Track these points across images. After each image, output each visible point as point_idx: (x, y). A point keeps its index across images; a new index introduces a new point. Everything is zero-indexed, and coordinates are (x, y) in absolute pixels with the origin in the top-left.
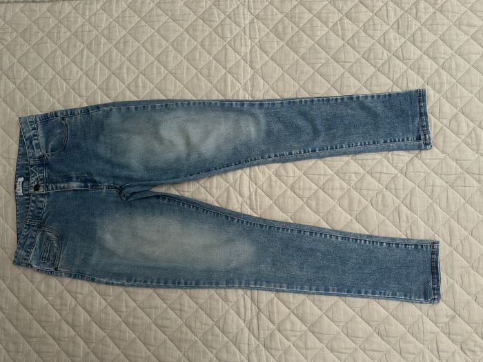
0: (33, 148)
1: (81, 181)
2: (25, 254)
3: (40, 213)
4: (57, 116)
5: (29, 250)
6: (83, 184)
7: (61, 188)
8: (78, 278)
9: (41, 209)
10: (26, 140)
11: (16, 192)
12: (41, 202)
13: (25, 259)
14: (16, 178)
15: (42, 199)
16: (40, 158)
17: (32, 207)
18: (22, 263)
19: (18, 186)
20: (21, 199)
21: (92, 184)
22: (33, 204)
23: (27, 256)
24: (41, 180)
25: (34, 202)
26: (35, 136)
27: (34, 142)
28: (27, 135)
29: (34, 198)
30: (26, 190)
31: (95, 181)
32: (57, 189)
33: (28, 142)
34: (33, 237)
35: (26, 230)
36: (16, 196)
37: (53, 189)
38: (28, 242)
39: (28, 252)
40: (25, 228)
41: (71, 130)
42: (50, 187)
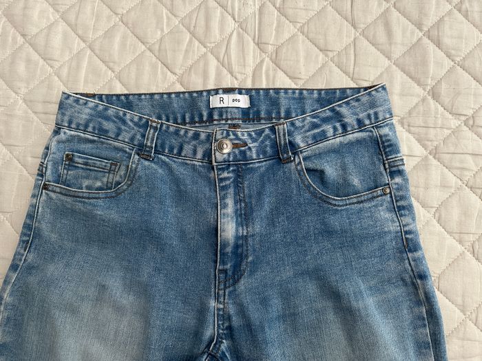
0: (315, 126)
1: (237, 246)
2: (82, 122)
3: (171, 150)
4: (392, 174)
5: (90, 129)
6: (229, 249)
7: (223, 198)
8: (23, 234)
9: (179, 153)
10: (333, 110)
11: (216, 91)
12: (195, 152)
13: (70, 122)
14: (248, 91)
15: (199, 155)
16: (292, 145)
17: (186, 131)
18: (63, 114)
19: (232, 96)
20: (202, 105)
21: (230, 273)
22: (190, 134)
23: (78, 125)
24: (243, 153)
25: (196, 136)
26: (344, 126)
27: (329, 129)
28: (344, 110)
29: (203, 136)
30: (221, 115)
31: (236, 281)
32: (223, 188)
33: (329, 114)
34: (118, 135)
35: (136, 119)
36: (209, 92)
37: (221, 180)
38: (107, 125)
39: (86, 126)
40: (141, 118)
41: (361, 210)
42: (225, 175)
